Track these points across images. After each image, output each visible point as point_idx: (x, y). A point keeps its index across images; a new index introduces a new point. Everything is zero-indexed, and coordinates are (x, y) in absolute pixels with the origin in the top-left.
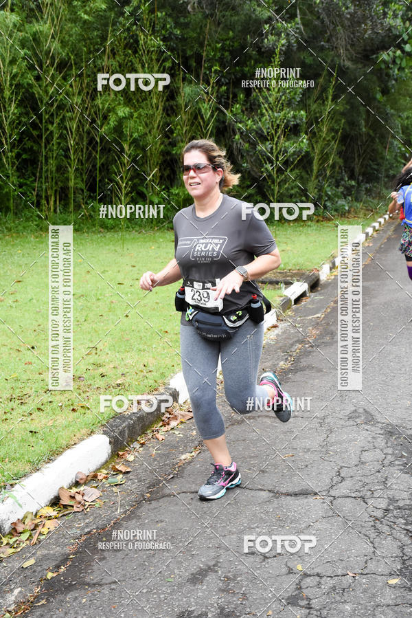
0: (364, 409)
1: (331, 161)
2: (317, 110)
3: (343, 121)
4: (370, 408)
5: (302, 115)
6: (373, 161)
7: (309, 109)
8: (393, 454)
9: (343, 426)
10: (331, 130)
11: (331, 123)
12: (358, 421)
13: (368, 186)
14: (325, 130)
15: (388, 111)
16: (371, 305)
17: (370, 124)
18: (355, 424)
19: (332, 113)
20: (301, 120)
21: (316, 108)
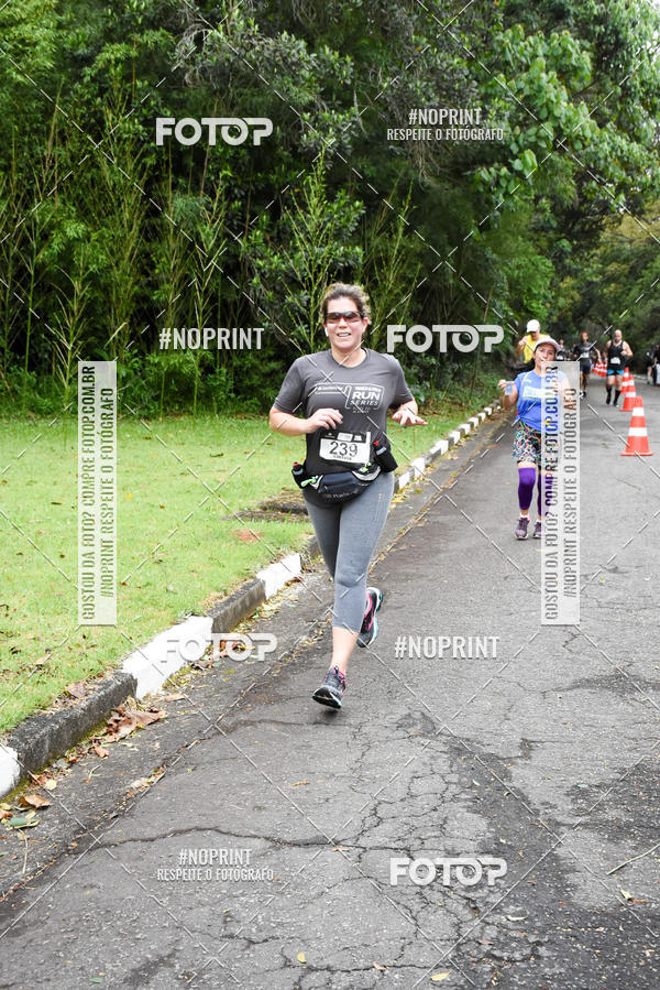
0: (423, 714)
2: (380, 247)
3: (419, 266)
4: (431, 711)
5: (357, 253)
7: (369, 244)
8: (459, 782)
9: (388, 739)
10: (402, 278)
11: (401, 268)
12: (412, 731)
14: (391, 278)
15: (488, 257)
18: (407, 735)
19: (403, 253)
20: (356, 260)
21: (380, 243)
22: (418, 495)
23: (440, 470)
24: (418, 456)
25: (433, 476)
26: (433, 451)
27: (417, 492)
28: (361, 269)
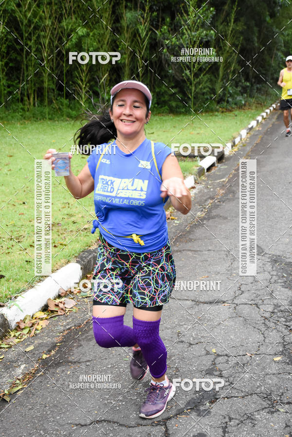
0: (257, 245)
1: (232, 68)
3: (242, 38)
5: (212, 34)
6: (262, 68)
8: (277, 275)
10: (233, 45)
11: (233, 39)
13: (258, 86)
15: (274, 30)
16: (261, 172)
17: (261, 40)
19: (234, 32)
20: (211, 37)
21: (222, 28)
23: (254, 135)
24: (243, 129)
25: (250, 138)
26: (250, 126)
27: (244, 146)
28: (214, 41)
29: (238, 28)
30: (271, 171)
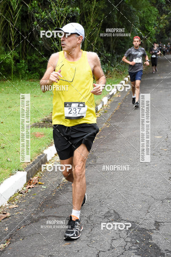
0: (114, 211)
1: (95, 42)
2: (87, 7)
3: (103, 15)
4: (118, 210)
5: (77, 10)
6: (122, 40)
7: (82, 6)
8: (131, 242)
10: (96, 21)
11: (96, 16)
12: (111, 219)
13: (118, 56)
15: (131, 9)
16: (119, 138)
17: (120, 17)
18: (108, 221)
19: (96, 10)
20: (77, 13)
21: (86, 6)
22: (106, 113)
23: (114, 102)
24: (105, 96)
25: (111, 105)
26: (111, 94)
27: (105, 112)
28: (79, 17)
29: (100, 7)
30: (128, 138)
